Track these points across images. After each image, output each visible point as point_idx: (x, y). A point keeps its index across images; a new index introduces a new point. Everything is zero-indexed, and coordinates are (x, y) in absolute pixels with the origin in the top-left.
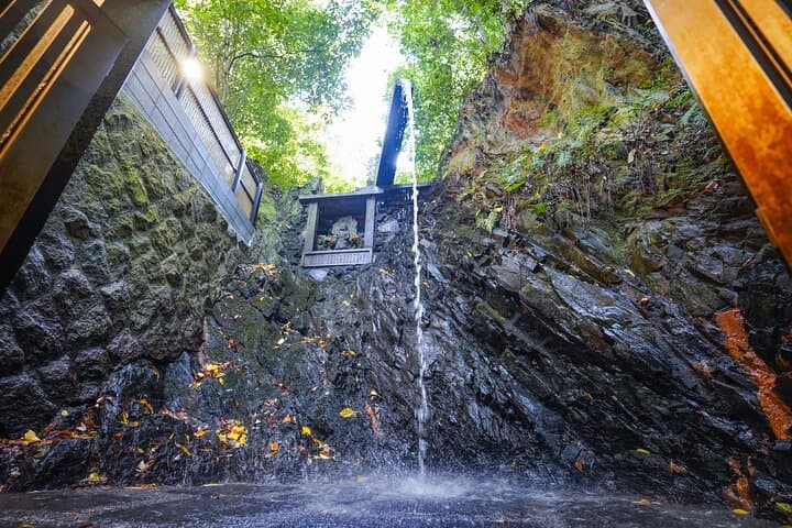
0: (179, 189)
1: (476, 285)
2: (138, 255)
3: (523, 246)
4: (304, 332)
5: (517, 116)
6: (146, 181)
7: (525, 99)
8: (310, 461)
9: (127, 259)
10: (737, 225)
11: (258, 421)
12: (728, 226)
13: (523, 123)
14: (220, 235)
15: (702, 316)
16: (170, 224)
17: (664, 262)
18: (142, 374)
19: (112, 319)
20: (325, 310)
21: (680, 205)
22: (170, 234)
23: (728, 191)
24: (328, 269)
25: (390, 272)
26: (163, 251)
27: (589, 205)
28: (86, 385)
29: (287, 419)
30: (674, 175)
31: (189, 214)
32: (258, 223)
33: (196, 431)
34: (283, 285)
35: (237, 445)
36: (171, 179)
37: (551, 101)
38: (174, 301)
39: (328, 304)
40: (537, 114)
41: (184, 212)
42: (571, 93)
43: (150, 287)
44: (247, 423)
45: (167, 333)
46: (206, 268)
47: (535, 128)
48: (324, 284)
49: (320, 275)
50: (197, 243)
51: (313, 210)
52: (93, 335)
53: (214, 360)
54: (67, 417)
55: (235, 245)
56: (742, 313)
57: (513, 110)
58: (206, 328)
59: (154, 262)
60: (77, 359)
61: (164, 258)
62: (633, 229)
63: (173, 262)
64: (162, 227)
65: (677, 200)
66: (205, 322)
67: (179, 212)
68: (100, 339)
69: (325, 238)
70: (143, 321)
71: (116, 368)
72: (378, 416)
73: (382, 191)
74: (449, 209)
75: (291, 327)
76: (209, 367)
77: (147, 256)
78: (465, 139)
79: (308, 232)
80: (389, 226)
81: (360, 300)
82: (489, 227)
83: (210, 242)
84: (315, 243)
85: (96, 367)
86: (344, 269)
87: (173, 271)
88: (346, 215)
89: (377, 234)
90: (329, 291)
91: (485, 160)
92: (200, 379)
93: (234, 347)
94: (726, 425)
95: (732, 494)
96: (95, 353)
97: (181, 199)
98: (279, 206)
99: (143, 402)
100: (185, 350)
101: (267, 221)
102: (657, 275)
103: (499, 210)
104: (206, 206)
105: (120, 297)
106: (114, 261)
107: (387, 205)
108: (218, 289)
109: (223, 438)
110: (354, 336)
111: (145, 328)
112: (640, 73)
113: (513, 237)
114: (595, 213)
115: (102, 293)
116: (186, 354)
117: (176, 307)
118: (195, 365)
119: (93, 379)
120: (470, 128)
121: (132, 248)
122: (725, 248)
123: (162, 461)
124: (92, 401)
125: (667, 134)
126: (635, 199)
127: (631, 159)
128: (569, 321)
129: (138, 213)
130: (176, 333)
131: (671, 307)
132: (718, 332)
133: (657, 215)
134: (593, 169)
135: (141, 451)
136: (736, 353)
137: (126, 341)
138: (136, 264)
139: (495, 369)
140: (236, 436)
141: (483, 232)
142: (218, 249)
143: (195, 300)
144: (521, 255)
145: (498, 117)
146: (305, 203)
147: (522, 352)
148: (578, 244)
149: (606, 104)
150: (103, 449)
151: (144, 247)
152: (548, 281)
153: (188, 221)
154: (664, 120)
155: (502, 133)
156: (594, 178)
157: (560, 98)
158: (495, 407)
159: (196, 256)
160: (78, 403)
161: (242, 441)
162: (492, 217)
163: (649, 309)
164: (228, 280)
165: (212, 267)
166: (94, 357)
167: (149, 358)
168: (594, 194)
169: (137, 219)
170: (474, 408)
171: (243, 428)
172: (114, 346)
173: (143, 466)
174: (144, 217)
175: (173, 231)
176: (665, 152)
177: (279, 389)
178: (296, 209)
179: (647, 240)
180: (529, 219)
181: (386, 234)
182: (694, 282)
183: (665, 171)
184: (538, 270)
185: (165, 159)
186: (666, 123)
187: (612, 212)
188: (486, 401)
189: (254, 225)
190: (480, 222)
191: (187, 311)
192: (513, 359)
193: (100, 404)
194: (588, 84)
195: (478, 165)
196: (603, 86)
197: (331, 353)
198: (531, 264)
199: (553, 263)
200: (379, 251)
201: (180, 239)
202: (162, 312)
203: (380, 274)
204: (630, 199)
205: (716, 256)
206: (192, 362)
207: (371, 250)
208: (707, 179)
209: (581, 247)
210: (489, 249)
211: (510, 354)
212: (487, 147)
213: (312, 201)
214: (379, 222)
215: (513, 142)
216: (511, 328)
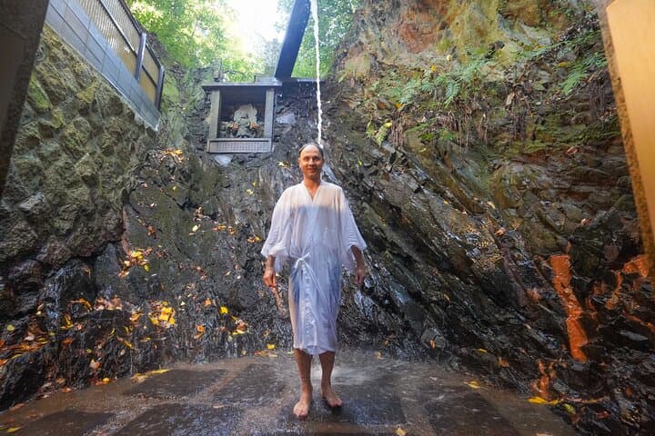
0: (82, 86)
1: (365, 192)
2: (50, 164)
3: (408, 166)
4: (214, 217)
5: (411, 28)
6: (44, 84)
7: (420, 11)
8: (230, 338)
9: (40, 171)
10: (584, 188)
11: (183, 304)
12: (576, 188)
13: (415, 36)
14: (128, 125)
15: (542, 256)
16: (77, 125)
17: (520, 204)
18: (75, 276)
19: (36, 231)
20: (231, 197)
21: (542, 157)
22: (79, 135)
23: (584, 160)
24: (232, 156)
25: (288, 165)
26: (76, 154)
27: (469, 138)
28: (25, 297)
29: (208, 303)
30: (542, 128)
31: (95, 111)
32: (162, 105)
33: (131, 315)
34: (191, 172)
35: (168, 326)
36: (71, 76)
37: (445, 19)
38: (93, 200)
39: (234, 191)
40: (429, 29)
41: (90, 111)
42: (465, 17)
43: (69, 192)
44: (174, 304)
45: (90, 231)
46: (119, 161)
47: (425, 43)
48: (229, 169)
49: (224, 161)
50: (107, 139)
51: (216, 98)
52: (20, 251)
53: (138, 246)
54: (14, 332)
55: (144, 132)
56: (570, 260)
57: (408, 21)
58: (125, 218)
59: (68, 167)
60: (10, 276)
61: (77, 160)
62: (500, 166)
63: (86, 163)
64: (71, 129)
65: (541, 153)
66: (124, 212)
67: (84, 111)
68: (28, 254)
69: (228, 124)
70: (67, 226)
71: (50, 275)
72: (281, 294)
73: (281, 84)
74: (343, 114)
75: (202, 212)
76: (134, 254)
77: (60, 163)
78: (361, 43)
79: (212, 118)
80: (286, 118)
81: (262, 190)
82: (379, 139)
83: (120, 136)
84: (219, 129)
85: (31, 280)
86: (246, 156)
87: (88, 172)
88: (247, 103)
89: (275, 125)
90: (233, 176)
91: (378, 69)
92: (127, 269)
93: (153, 234)
94: (541, 337)
95: (535, 386)
96: (26, 267)
97: (85, 96)
98: (180, 87)
99: (81, 301)
100: (110, 242)
101: (171, 103)
102: (513, 212)
103: (389, 125)
104: (112, 99)
105: (40, 210)
106: (26, 175)
107: (285, 97)
108: (132, 179)
109: (155, 321)
110: (258, 223)
111: (69, 232)
112: (530, 10)
113: (400, 155)
114: (471, 146)
115: (23, 210)
116: (110, 245)
117: (96, 205)
118: (121, 255)
119: (29, 290)
120: (366, 32)
121: (42, 158)
122: (570, 205)
123: (110, 358)
124: (32, 311)
125: (543, 85)
126: (506, 141)
127: (508, 102)
128: (440, 239)
129: (43, 121)
130: (99, 230)
131: (520, 243)
132: (550, 270)
133: (521, 159)
134: (476, 105)
135: (89, 351)
136: (559, 287)
137: (55, 249)
138: (50, 173)
139: (376, 265)
140: (166, 318)
141: (373, 143)
142: (128, 140)
143: (113, 194)
144: (406, 176)
145: (393, 24)
146: (208, 89)
147: (398, 255)
148: (454, 172)
149: (494, 37)
150: (55, 356)
151: (56, 154)
152: (426, 202)
153: (95, 118)
154: (543, 67)
155: (395, 42)
156: (475, 114)
157: (453, 19)
158: (375, 298)
159: (108, 152)
160: (21, 315)
161: (172, 321)
162: (382, 131)
163: (503, 241)
164: (140, 167)
165: (125, 159)
166: (27, 272)
167: (78, 257)
168: (473, 129)
169: (42, 127)
170: (359, 296)
171: (170, 309)
172: (44, 256)
173: (94, 364)
174: (49, 123)
175: (81, 132)
176: (539, 103)
177: (197, 274)
178: (199, 95)
179: (510, 181)
180: (415, 142)
181: (283, 126)
182: (540, 227)
183: (536, 123)
184: (419, 190)
185: (61, 55)
186: (542, 70)
187: (484, 147)
188: (369, 292)
189: (159, 108)
190: (370, 132)
191: (107, 207)
192: (392, 260)
193: (42, 310)
194: (482, 11)
195: (371, 73)
196: (495, 16)
197: (240, 240)
198: (414, 186)
199: (432, 187)
200: (277, 141)
201: (91, 138)
202: (84, 215)
203: (279, 167)
204: (502, 139)
205: (561, 210)
206: (118, 253)
207: (270, 140)
208: (568, 142)
209: (457, 177)
210: (378, 161)
211: (389, 255)
212: (380, 55)
213: (215, 88)
214: (277, 113)
215: (405, 55)
216: (392, 235)
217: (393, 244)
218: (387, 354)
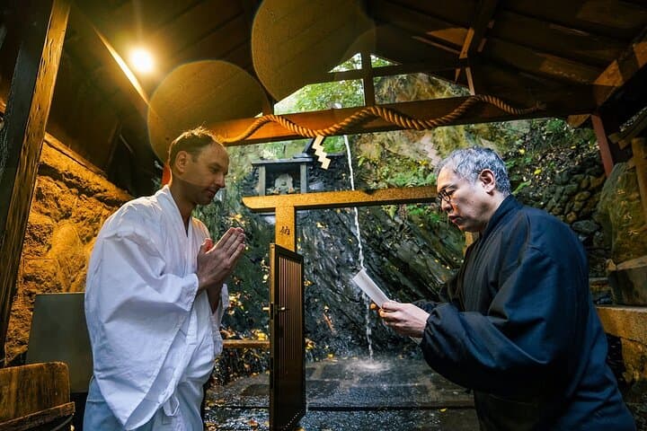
1: (384, 251)
3: (412, 235)
8: (306, 350)
25: (325, 226)
34: (253, 233)
47: (419, 137)
49: (273, 221)
51: (262, 172)
69: (272, 191)
72: (331, 321)
73: (311, 160)
75: (266, 264)
80: (317, 186)
81: (307, 246)
82: (391, 214)
88: (284, 174)
89: (308, 191)
91: (386, 156)
92: (232, 309)
93: (239, 283)
107: (314, 169)
113: (406, 226)
128: (434, 284)
141: (387, 215)
144: (411, 242)
146: (256, 166)
147: (409, 293)
148: (441, 241)
149: (464, 144)
152: (424, 260)
171: (263, 334)
184: (420, 252)
195: (381, 159)
196: (463, 133)
198: (416, 249)
199: (428, 250)
203: (319, 228)
209: (444, 244)
210: (392, 229)
211: (403, 293)
212: (387, 146)
213: (261, 165)
214: (310, 182)
215: (404, 146)
216: (404, 281)
217: (405, 287)
218: (406, 356)
